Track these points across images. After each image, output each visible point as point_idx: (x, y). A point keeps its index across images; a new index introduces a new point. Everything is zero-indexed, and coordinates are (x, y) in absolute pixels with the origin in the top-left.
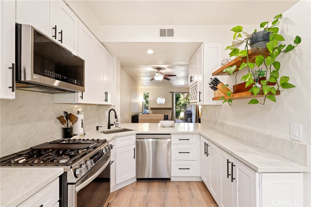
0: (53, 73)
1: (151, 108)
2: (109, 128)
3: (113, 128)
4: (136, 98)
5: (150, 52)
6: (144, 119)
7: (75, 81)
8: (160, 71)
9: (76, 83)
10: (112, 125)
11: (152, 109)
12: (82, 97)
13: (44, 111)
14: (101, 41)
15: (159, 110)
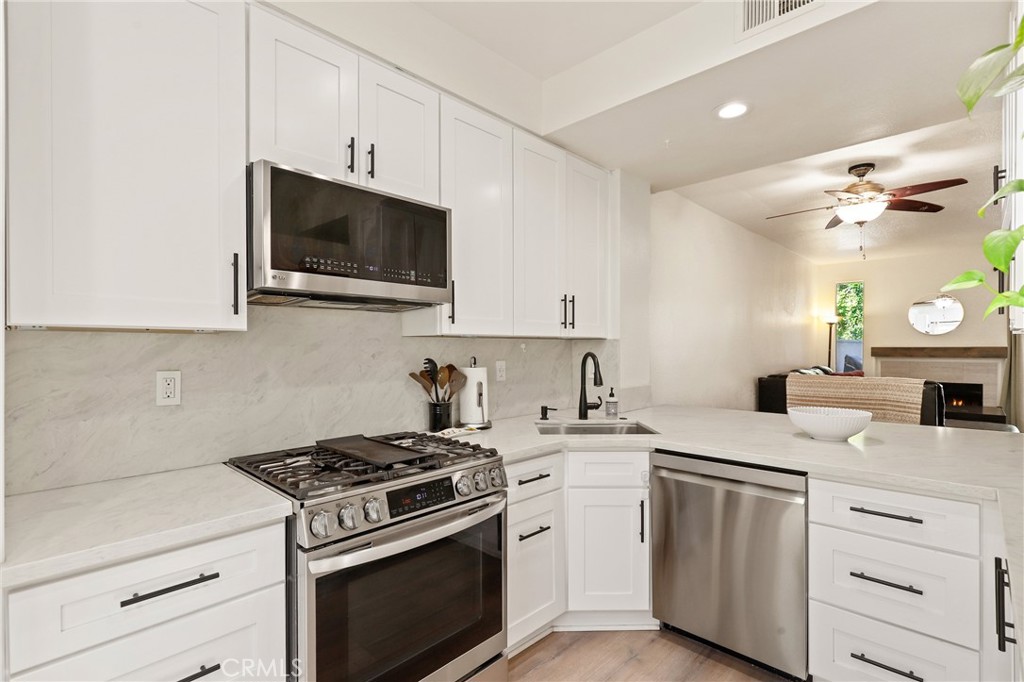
0: (329, 262)
1: (873, 349)
2: (583, 415)
3: (595, 417)
4: (787, 308)
5: (733, 110)
6: (812, 394)
7: (409, 275)
8: (867, 178)
9: (413, 279)
10: (596, 407)
11: (877, 352)
12: (452, 317)
13: (373, 356)
14: (542, 134)
15: (911, 356)
